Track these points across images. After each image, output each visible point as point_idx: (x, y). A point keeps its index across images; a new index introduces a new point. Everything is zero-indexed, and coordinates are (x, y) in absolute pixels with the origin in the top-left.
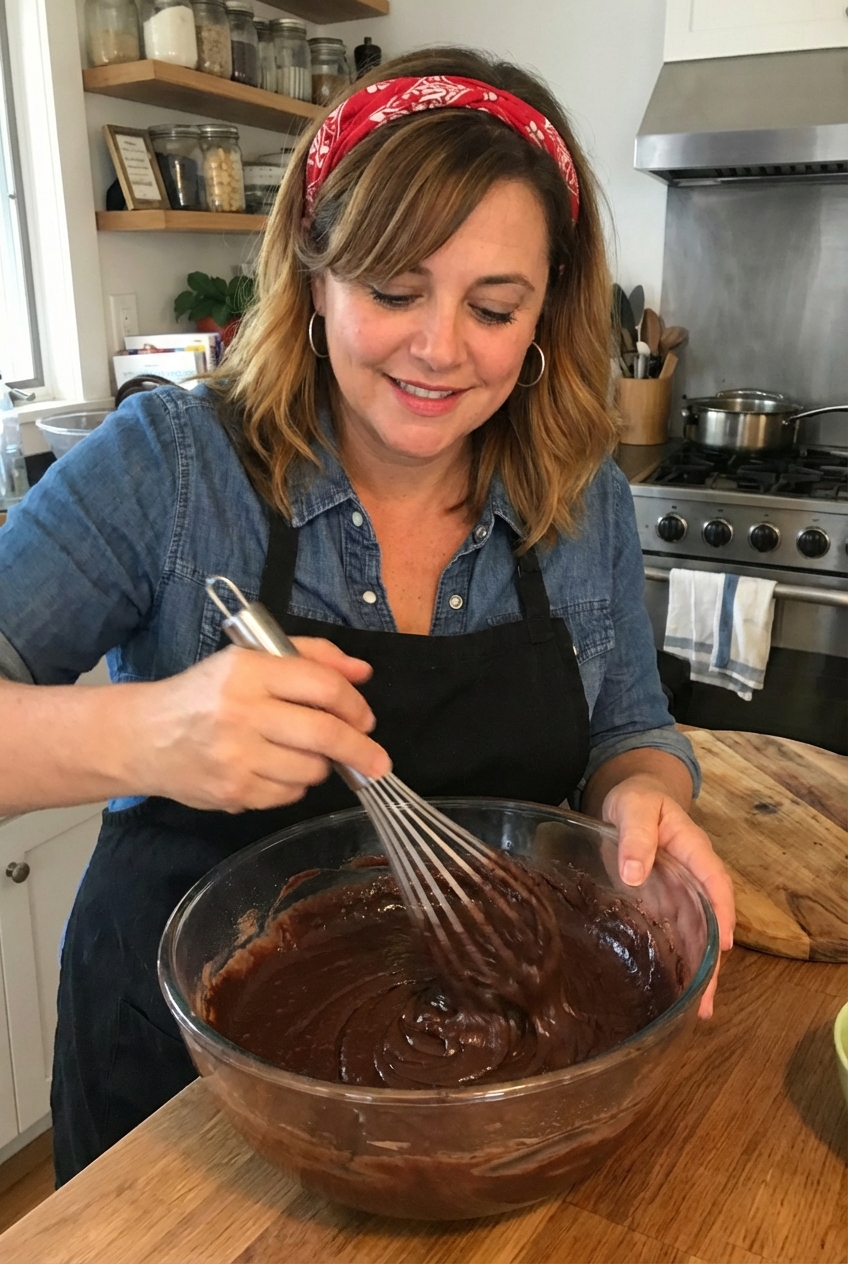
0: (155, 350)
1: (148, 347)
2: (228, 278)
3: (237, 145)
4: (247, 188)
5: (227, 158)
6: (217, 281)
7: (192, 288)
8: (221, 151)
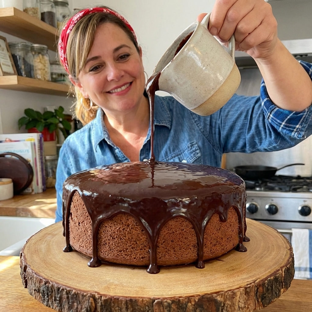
0: (11, 141)
1: (7, 140)
2: (42, 112)
3: (47, 53)
4: (52, 74)
5: (43, 58)
6: (38, 113)
7: (27, 115)
8: (40, 55)
